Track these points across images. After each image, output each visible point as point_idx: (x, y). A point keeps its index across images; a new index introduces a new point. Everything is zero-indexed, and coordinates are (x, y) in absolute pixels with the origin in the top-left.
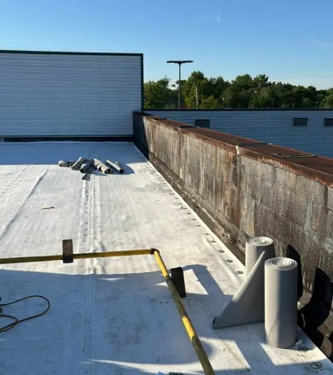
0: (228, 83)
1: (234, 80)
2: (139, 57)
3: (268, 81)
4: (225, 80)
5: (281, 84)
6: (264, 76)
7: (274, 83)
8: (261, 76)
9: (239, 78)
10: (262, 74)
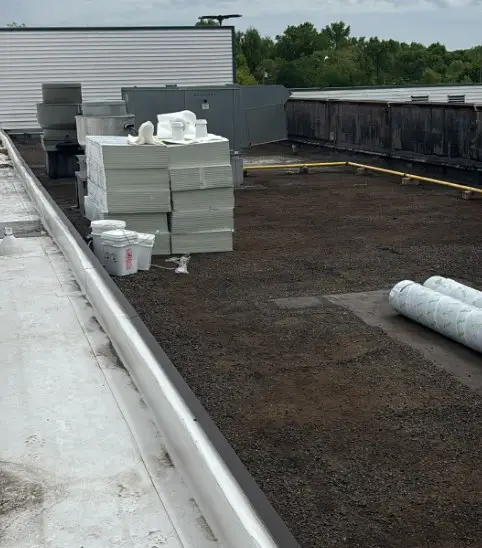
0: (268, 42)
1: (282, 34)
2: (230, 31)
3: (351, 35)
4: (263, 36)
5: (376, 40)
6: (342, 24)
7: (362, 39)
8: (334, 26)
9: (290, 31)
10: (338, 22)
